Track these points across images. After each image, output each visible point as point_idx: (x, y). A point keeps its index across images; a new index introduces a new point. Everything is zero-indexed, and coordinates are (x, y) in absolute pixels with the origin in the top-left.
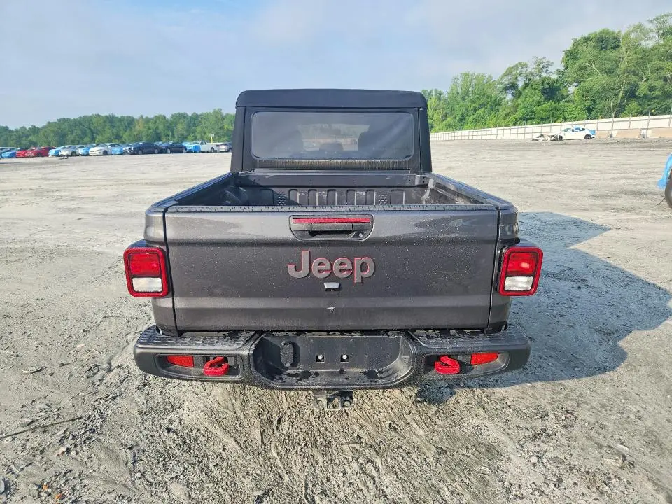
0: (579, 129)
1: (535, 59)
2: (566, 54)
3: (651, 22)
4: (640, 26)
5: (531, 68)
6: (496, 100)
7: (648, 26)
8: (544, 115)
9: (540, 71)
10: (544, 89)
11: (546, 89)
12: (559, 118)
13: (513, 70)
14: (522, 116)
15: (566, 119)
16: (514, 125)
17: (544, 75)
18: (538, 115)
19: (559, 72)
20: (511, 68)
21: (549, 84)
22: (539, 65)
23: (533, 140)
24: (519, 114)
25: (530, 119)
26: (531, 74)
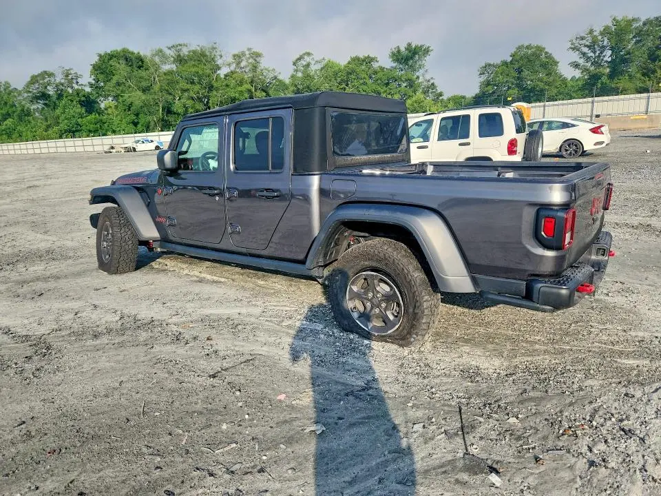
0: (148, 141)
1: (61, 70)
2: (94, 67)
3: (169, 48)
4: (161, 51)
5: (59, 78)
6: (23, 110)
7: (168, 52)
8: (92, 127)
9: (71, 81)
10: (80, 101)
11: (83, 101)
12: (107, 131)
13: (39, 78)
14: (66, 127)
15: (114, 132)
16: (61, 137)
17: (76, 87)
18: (84, 127)
19: (91, 85)
20: (36, 76)
21: (84, 96)
22: (67, 76)
23: (106, 152)
24: (63, 126)
25: (77, 131)
26: (62, 84)
